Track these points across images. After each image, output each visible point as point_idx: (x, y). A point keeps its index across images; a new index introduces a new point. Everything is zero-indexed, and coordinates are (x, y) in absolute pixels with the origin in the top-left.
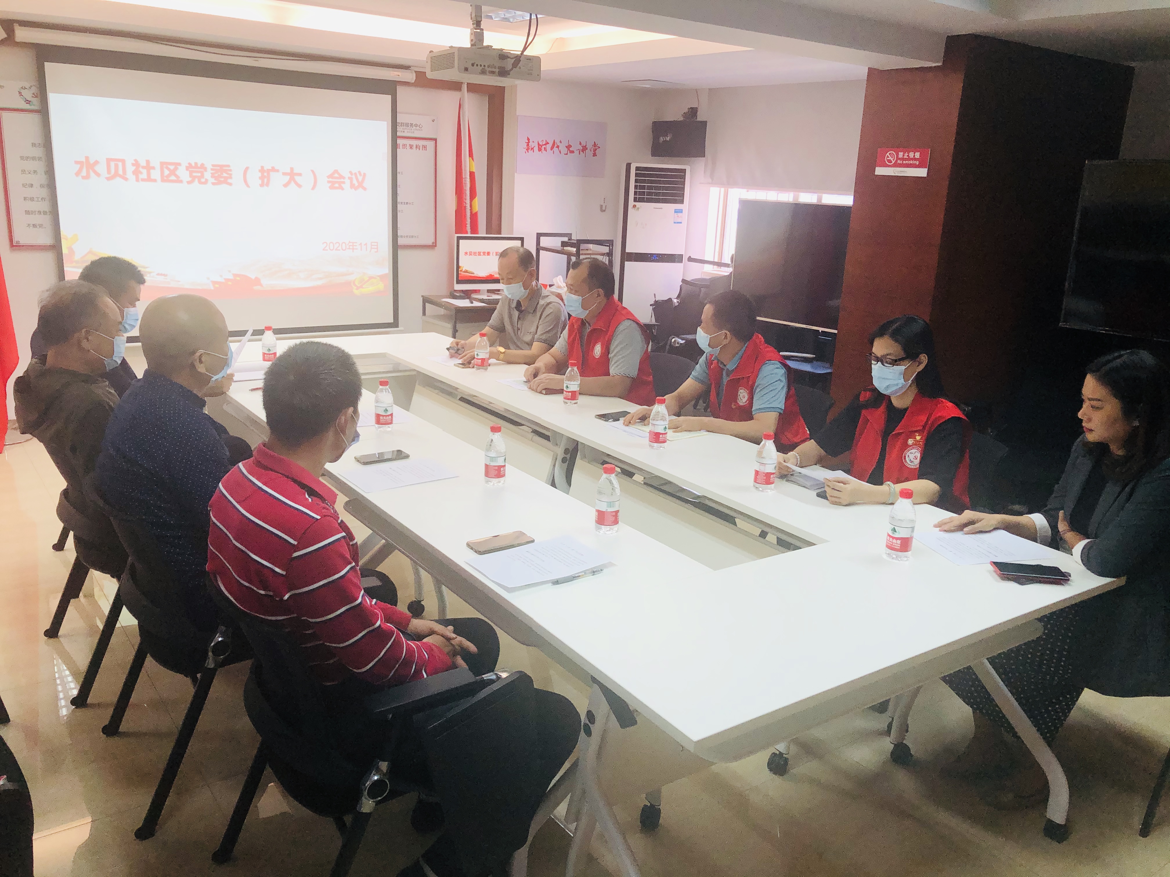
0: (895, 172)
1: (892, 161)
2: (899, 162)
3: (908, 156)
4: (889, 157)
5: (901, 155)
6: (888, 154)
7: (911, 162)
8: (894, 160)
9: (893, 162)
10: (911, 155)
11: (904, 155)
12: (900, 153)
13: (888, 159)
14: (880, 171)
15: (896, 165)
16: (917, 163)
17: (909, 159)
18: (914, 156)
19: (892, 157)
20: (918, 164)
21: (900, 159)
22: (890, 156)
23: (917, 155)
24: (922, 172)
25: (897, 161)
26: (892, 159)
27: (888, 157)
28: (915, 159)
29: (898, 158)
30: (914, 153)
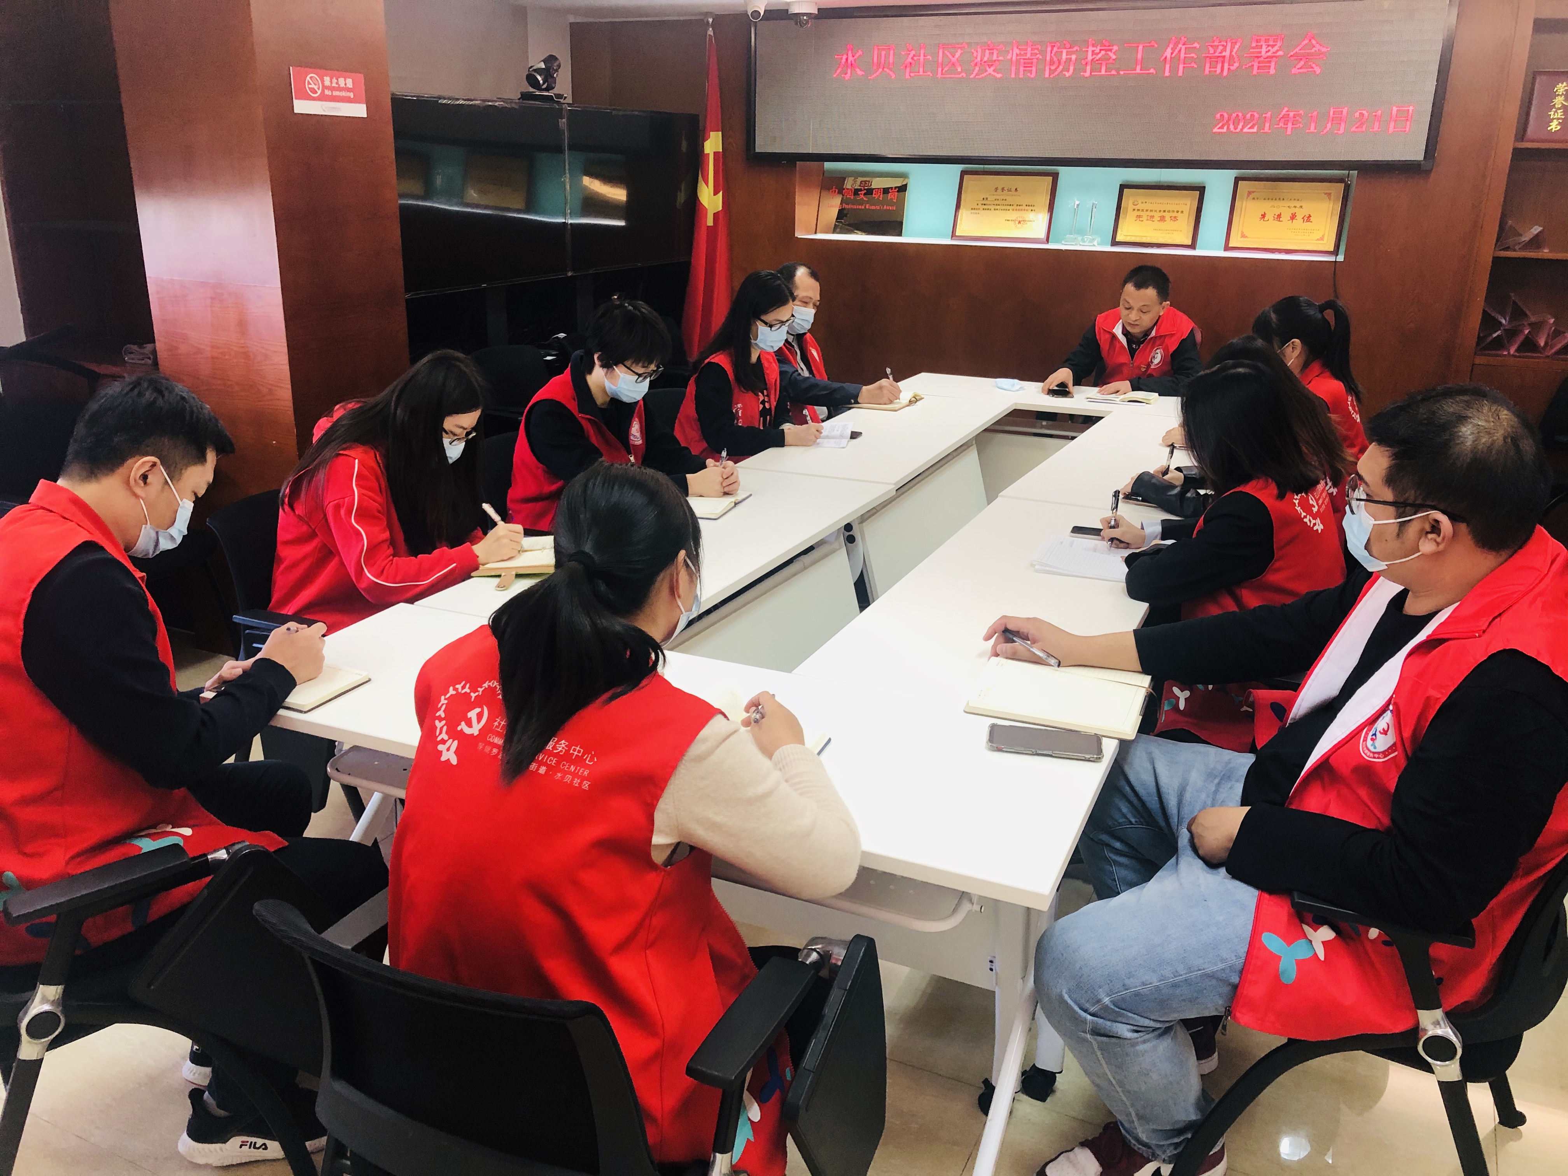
0: (324, 108)
1: (317, 90)
2: (327, 92)
3: (337, 83)
4: (311, 84)
5: (327, 80)
6: (308, 78)
7: (343, 94)
8: (319, 89)
9: (319, 92)
10: (342, 81)
11: (331, 82)
12: (325, 78)
13: (310, 86)
14: (301, 107)
15: (323, 98)
16: (351, 95)
17: (340, 89)
18: (346, 84)
19: (315, 85)
20: (352, 97)
21: (328, 88)
22: (312, 80)
23: (350, 83)
24: (359, 110)
25: (323, 91)
26: (316, 88)
27: (309, 83)
28: (349, 90)
29: (324, 87)
30: (345, 80)
